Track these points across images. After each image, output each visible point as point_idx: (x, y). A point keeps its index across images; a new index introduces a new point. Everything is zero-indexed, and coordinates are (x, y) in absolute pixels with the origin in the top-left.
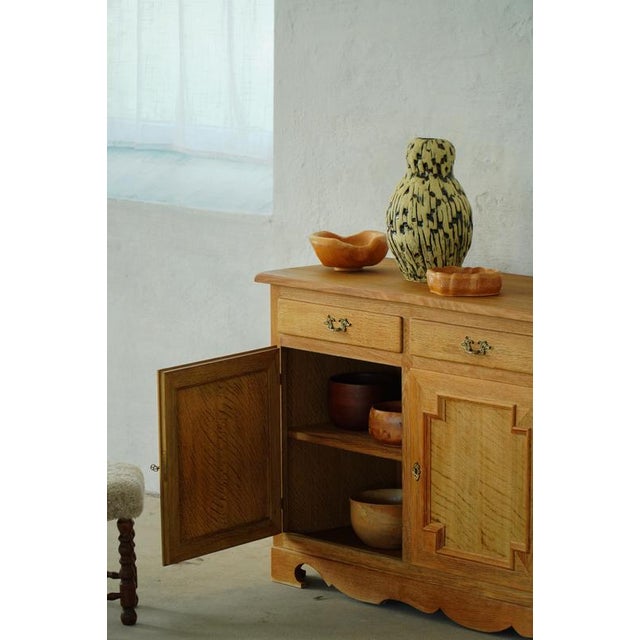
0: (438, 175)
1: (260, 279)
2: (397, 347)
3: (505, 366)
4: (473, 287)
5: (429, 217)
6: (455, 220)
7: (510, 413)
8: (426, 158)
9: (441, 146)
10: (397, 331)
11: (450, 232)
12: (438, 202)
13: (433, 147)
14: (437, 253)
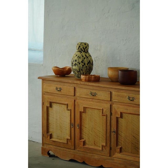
0: (84, 51)
1: (39, 78)
2: (73, 95)
3: (100, 99)
4: (93, 79)
5: (82, 62)
6: (88, 63)
7: (102, 111)
8: (81, 47)
9: (85, 44)
10: (73, 90)
11: (87, 66)
12: (84, 58)
13: (83, 44)
14: (84, 71)
